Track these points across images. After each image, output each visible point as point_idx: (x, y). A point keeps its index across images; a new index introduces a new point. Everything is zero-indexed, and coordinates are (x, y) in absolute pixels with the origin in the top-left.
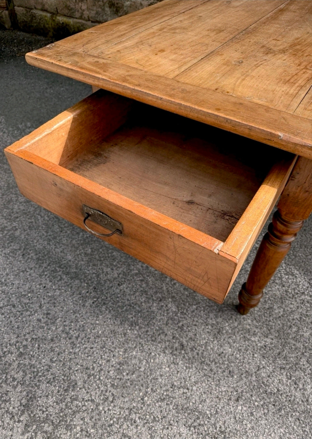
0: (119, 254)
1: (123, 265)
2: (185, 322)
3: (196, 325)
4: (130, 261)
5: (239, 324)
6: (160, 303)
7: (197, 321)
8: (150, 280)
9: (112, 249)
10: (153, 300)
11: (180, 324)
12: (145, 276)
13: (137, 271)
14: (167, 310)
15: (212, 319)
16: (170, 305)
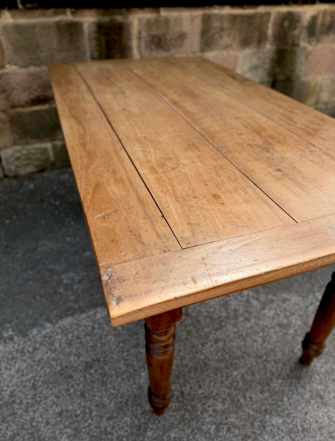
0: (176, 430)
1: (196, 436)
2: (299, 421)
3: (306, 413)
4: (194, 424)
5: (318, 374)
6: (266, 430)
7: (303, 409)
8: (232, 419)
9: (164, 434)
10: (260, 435)
11: (300, 428)
12: (225, 421)
13: (214, 426)
14: (279, 428)
15: (304, 393)
16: (274, 422)
